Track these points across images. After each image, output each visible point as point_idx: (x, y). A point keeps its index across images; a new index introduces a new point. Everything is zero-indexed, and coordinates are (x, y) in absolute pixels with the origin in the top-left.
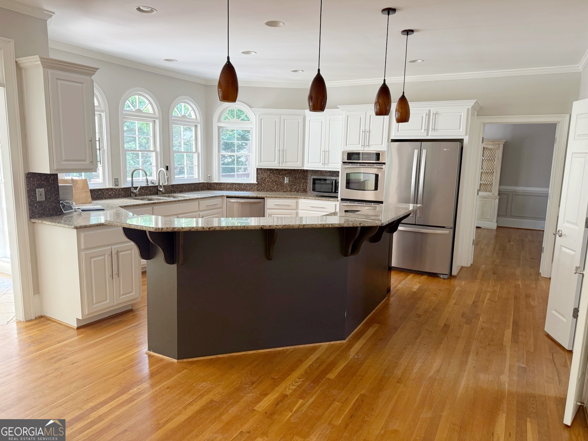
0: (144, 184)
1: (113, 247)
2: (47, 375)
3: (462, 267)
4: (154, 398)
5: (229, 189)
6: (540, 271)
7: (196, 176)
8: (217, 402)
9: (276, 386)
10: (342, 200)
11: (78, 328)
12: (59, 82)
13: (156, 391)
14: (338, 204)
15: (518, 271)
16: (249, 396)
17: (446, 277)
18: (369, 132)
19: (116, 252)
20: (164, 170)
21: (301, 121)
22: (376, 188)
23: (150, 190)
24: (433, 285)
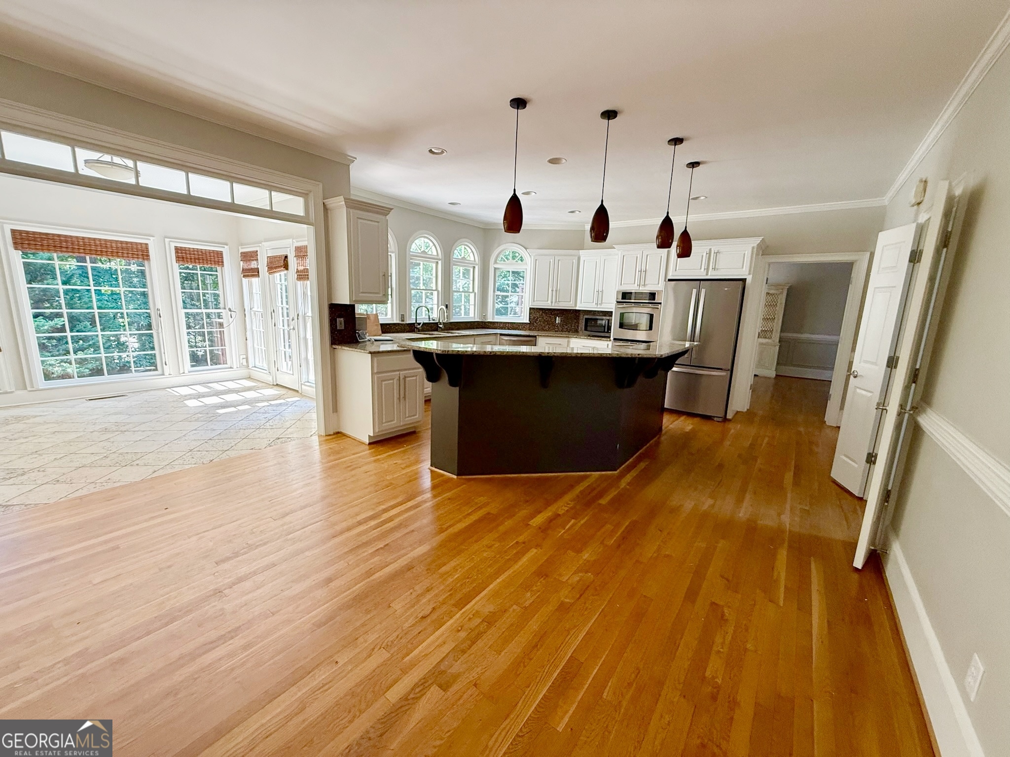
0: (427, 321)
1: (401, 373)
2: (345, 480)
3: (738, 412)
4: (437, 507)
5: (502, 328)
6: (825, 419)
7: (472, 315)
8: (493, 514)
9: (549, 506)
10: (615, 339)
11: (370, 444)
12: (360, 221)
13: (439, 500)
14: (610, 343)
15: (800, 418)
16: (523, 513)
17: (720, 420)
18: (646, 271)
19: (403, 377)
20: (444, 307)
21: (575, 261)
22: (651, 328)
23: (431, 327)
24: (706, 427)
